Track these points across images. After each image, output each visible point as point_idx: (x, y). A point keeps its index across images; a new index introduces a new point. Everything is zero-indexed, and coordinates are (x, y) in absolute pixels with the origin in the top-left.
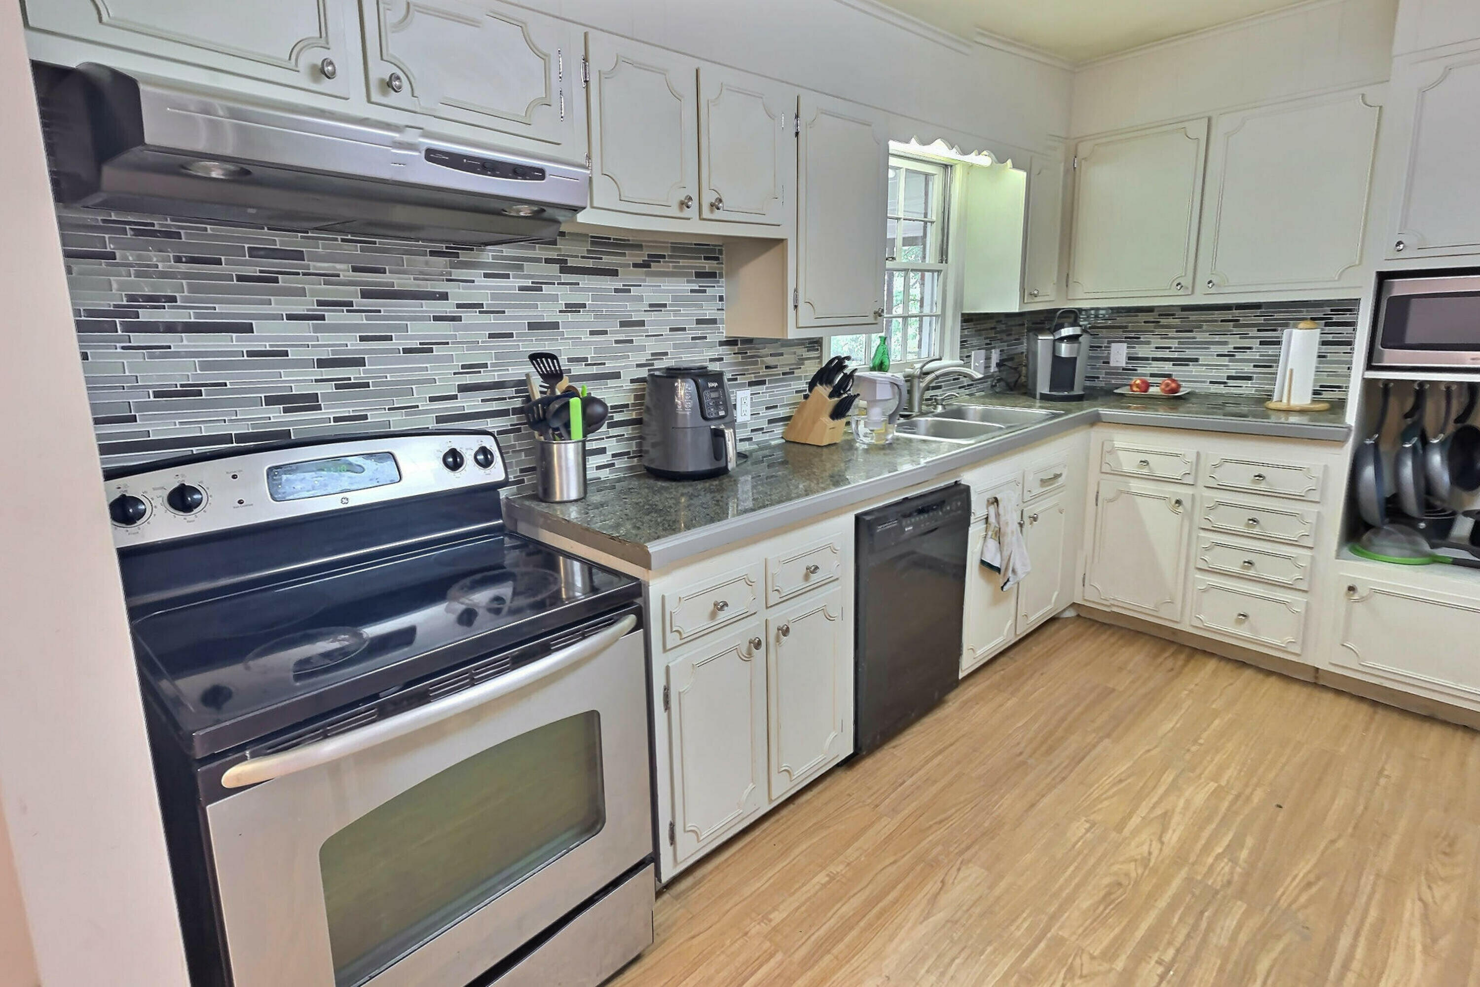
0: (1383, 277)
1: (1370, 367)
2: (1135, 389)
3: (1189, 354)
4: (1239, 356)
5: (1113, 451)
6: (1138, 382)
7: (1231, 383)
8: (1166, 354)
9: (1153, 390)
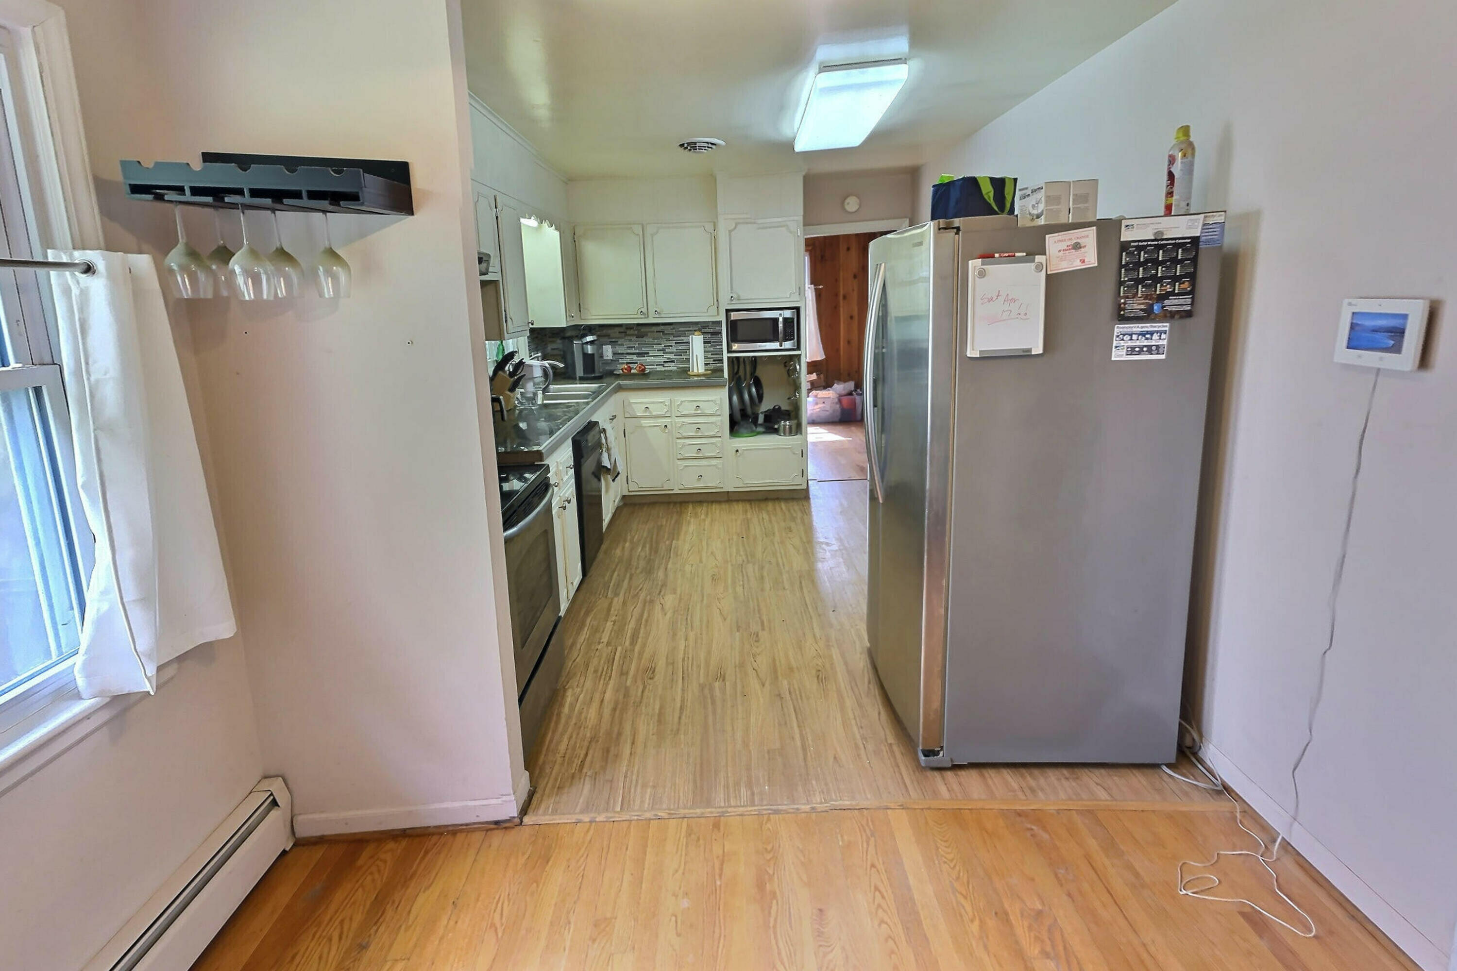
0: (728, 311)
1: (729, 351)
2: (625, 371)
3: (644, 350)
4: (667, 350)
5: (630, 404)
6: (626, 367)
7: (666, 365)
8: (633, 351)
9: (633, 371)
